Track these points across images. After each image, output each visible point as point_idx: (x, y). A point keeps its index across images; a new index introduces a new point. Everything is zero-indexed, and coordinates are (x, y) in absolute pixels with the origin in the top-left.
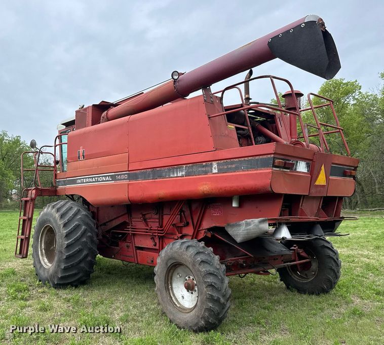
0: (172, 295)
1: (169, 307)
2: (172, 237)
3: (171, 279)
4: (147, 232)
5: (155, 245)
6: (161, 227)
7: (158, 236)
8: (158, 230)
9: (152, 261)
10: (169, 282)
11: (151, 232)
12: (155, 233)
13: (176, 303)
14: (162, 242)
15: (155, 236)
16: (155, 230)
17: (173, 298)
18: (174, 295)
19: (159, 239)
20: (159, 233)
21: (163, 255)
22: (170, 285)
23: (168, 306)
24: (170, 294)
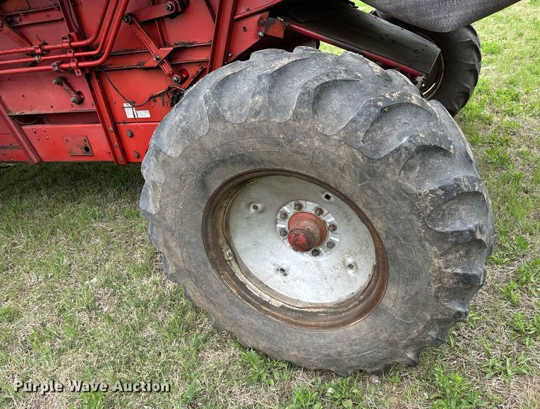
0: (242, 278)
1: (245, 319)
2: (134, 62)
3: (227, 227)
4: (34, 64)
5: (80, 101)
6: (82, 35)
7: (82, 69)
8: (76, 49)
9: (87, 149)
10: (222, 241)
11: (49, 62)
12: (67, 60)
13: (266, 298)
14: (102, 86)
15: (71, 71)
16: (64, 50)
17: (250, 286)
18: (248, 274)
19: (88, 78)
20: (80, 59)
21: (173, 151)
22: (225, 247)
23: (240, 316)
24: (233, 275)
